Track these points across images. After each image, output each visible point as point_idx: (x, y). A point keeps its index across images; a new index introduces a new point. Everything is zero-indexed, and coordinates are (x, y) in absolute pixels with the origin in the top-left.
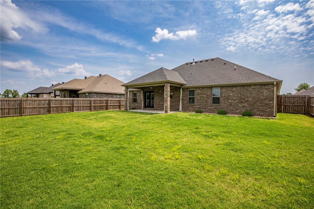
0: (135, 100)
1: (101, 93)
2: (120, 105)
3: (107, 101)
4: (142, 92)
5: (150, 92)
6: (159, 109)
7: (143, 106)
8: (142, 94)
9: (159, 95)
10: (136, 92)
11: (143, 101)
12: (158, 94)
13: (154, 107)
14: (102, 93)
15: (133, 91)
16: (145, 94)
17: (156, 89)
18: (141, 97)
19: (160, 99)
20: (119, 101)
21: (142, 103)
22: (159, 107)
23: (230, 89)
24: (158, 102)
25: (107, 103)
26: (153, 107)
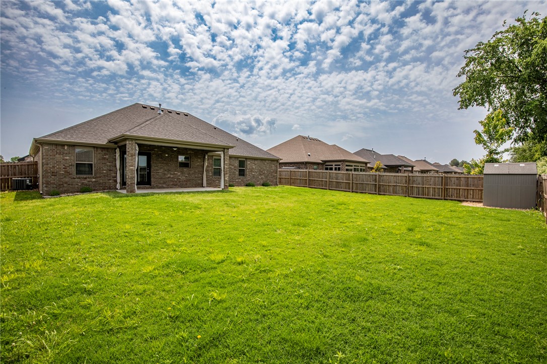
6: (164, 186)
7: (119, 181)
11: (119, 171)
13: (152, 183)
17: (156, 150)
19: (165, 168)
21: (118, 175)
23: (253, 162)
24: (160, 174)
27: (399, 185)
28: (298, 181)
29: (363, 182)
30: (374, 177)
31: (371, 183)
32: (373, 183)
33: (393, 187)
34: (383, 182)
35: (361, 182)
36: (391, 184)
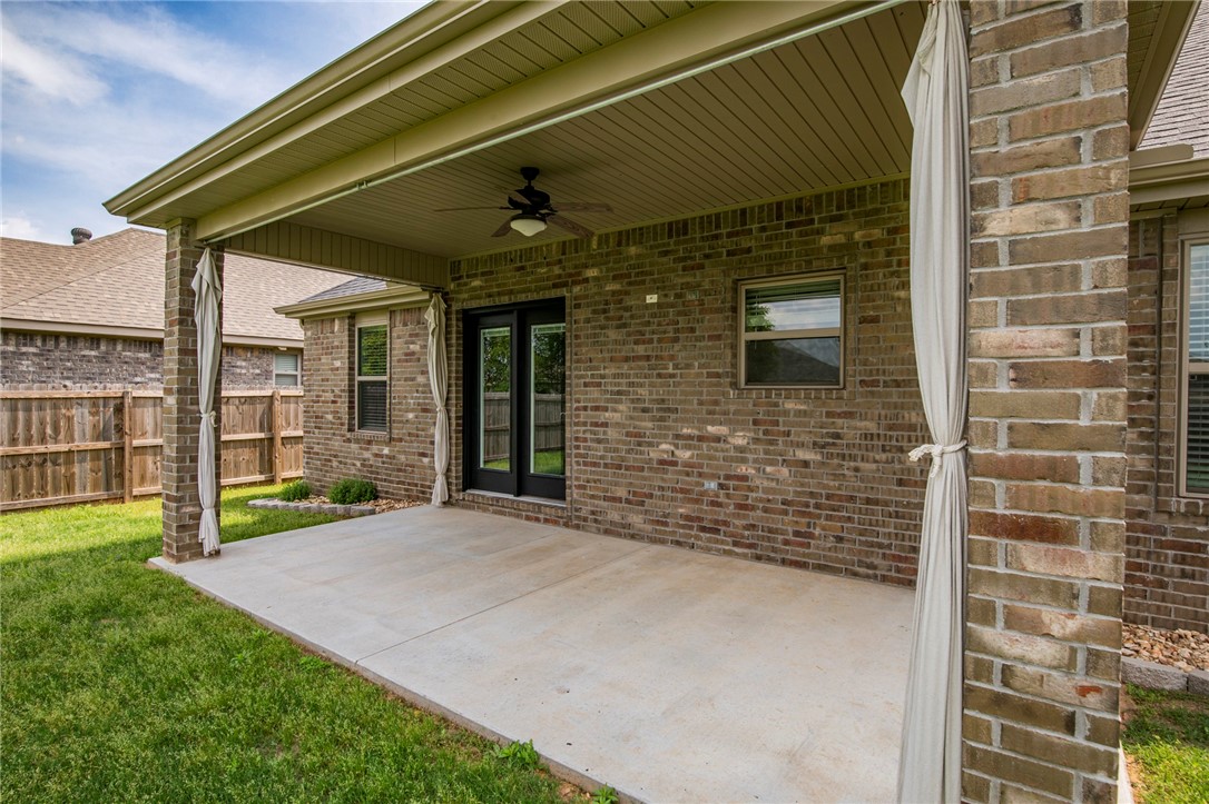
0: (369, 406)
1: (95, 340)
2: (271, 440)
3: (119, 410)
4: (430, 316)
5: (525, 314)
6: (636, 519)
7: (440, 464)
8: (432, 342)
9: (626, 351)
10: (381, 321)
11: (441, 416)
12: (613, 334)
13: (573, 493)
14: (113, 340)
15: (353, 316)
16: (466, 331)
17: (592, 273)
18: (425, 373)
19: (643, 392)
20: (260, 408)
21: (438, 434)
22: (638, 500)
24: (612, 433)
25: (120, 429)
26: (555, 487)
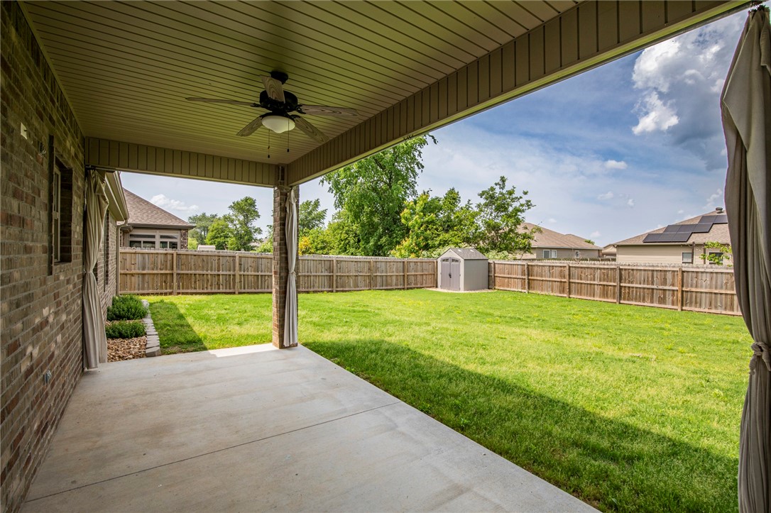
27: (361, 274)
28: (135, 279)
29: (309, 274)
30: (327, 263)
31: (323, 274)
32: (326, 274)
33: (354, 278)
34: (340, 272)
35: (306, 274)
36: (351, 274)
